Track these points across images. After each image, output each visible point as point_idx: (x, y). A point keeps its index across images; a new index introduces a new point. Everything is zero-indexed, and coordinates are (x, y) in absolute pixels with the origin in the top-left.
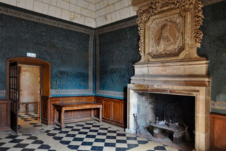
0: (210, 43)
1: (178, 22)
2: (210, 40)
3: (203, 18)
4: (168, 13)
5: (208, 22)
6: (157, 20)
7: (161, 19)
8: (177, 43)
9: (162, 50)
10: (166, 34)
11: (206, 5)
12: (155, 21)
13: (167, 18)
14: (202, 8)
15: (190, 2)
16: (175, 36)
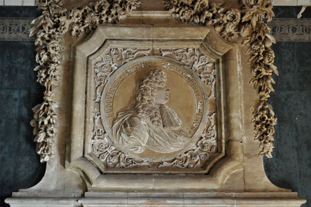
0: (298, 149)
1: (197, 66)
2: (297, 139)
3: (277, 73)
4: (171, 32)
5: (289, 88)
6: (120, 46)
7: (139, 46)
8: (199, 133)
9: (140, 150)
10: (156, 96)
11: (285, 40)
12: (114, 45)
13: (157, 47)
14: (274, 46)
15: (244, 19)
16: (190, 108)
